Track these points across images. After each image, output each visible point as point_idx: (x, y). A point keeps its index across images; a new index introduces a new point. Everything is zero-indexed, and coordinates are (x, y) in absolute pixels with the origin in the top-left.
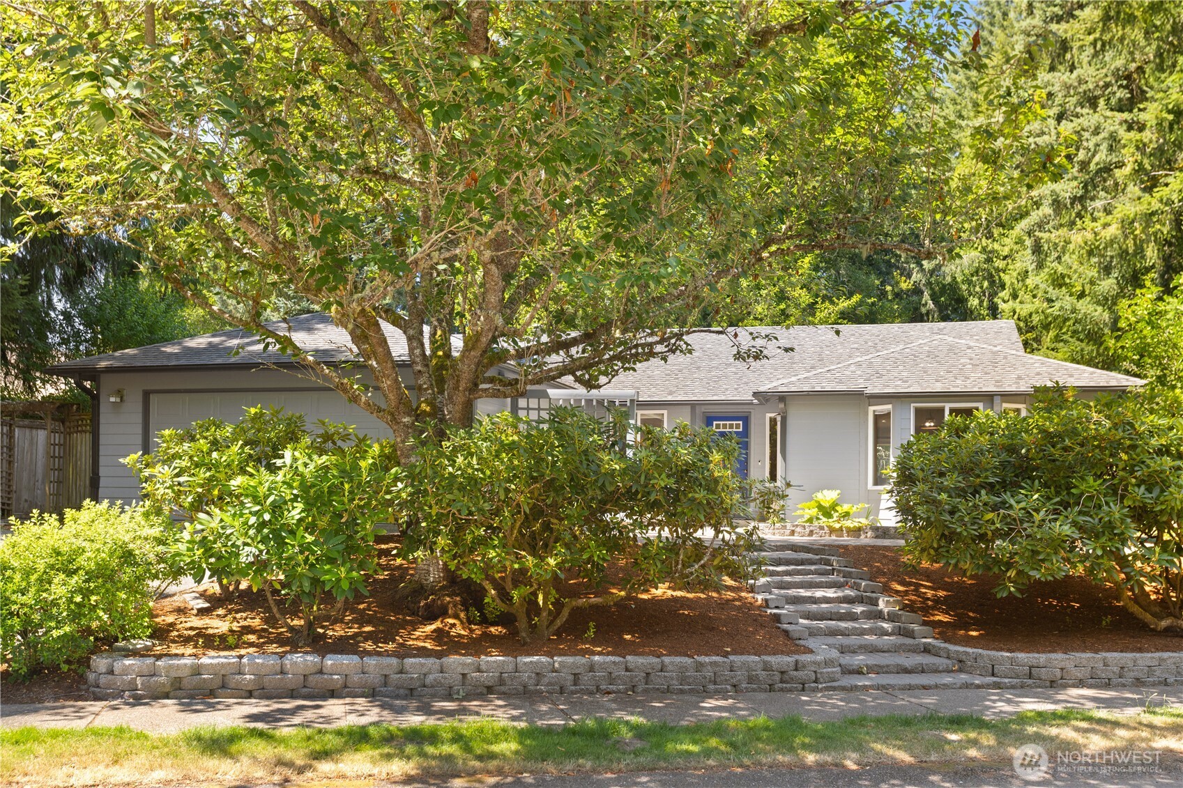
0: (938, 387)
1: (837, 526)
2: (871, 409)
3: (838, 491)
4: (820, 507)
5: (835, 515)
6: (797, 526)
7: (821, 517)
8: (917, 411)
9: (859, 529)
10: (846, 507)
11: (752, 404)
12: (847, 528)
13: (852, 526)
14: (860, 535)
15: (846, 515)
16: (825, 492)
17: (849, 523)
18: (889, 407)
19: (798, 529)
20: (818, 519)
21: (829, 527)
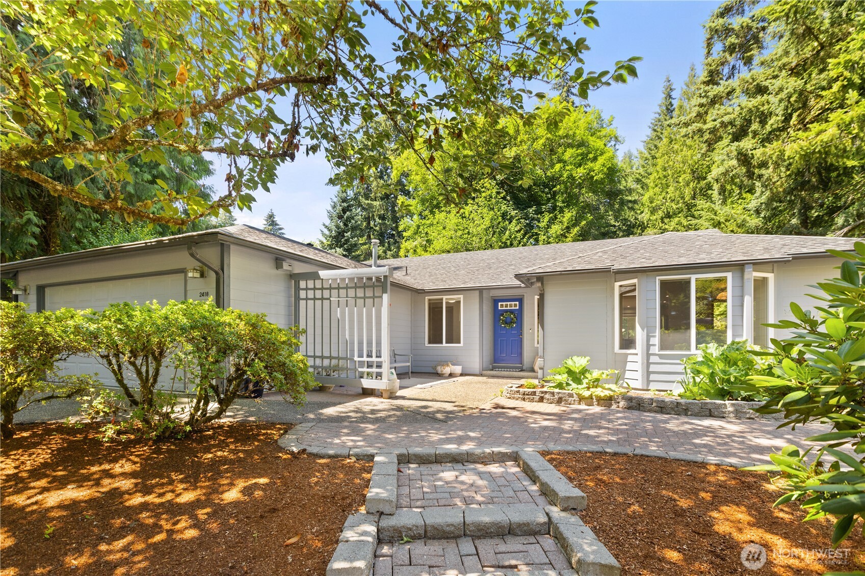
0: (683, 261)
1: (587, 394)
2: (617, 284)
3: (588, 358)
4: (570, 372)
5: (585, 381)
6: (546, 392)
7: (571, 382)
8: (663, 284)
9: (610, 398)
10: (596, 374)
11: (520, 287)
12: (596, 396)
13: (602, 395)
14: (611, 405)
15: (596, 383)
16: (575, 358)
17: (600, 392)
18: (635, 281)
19: (547, 396)
20: (568, 384)
21: (578, 395)
